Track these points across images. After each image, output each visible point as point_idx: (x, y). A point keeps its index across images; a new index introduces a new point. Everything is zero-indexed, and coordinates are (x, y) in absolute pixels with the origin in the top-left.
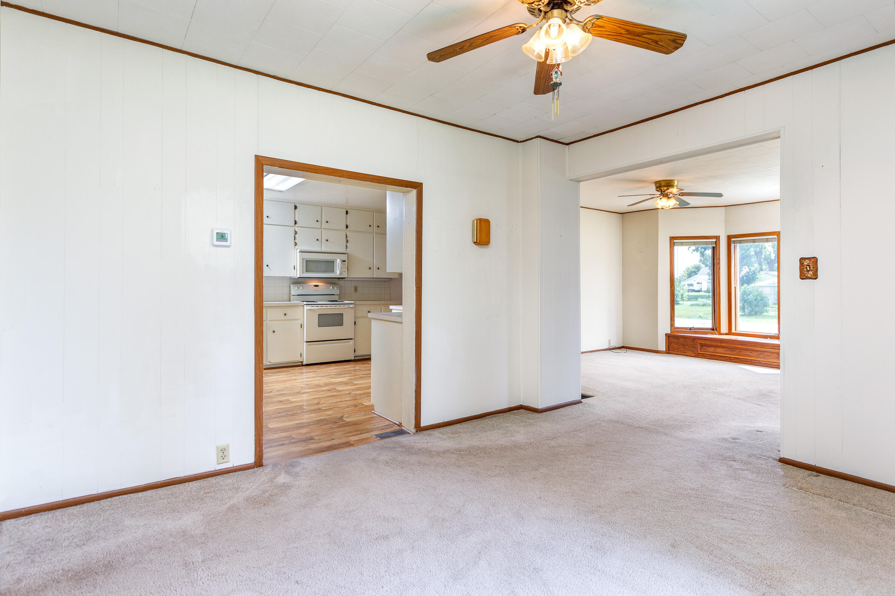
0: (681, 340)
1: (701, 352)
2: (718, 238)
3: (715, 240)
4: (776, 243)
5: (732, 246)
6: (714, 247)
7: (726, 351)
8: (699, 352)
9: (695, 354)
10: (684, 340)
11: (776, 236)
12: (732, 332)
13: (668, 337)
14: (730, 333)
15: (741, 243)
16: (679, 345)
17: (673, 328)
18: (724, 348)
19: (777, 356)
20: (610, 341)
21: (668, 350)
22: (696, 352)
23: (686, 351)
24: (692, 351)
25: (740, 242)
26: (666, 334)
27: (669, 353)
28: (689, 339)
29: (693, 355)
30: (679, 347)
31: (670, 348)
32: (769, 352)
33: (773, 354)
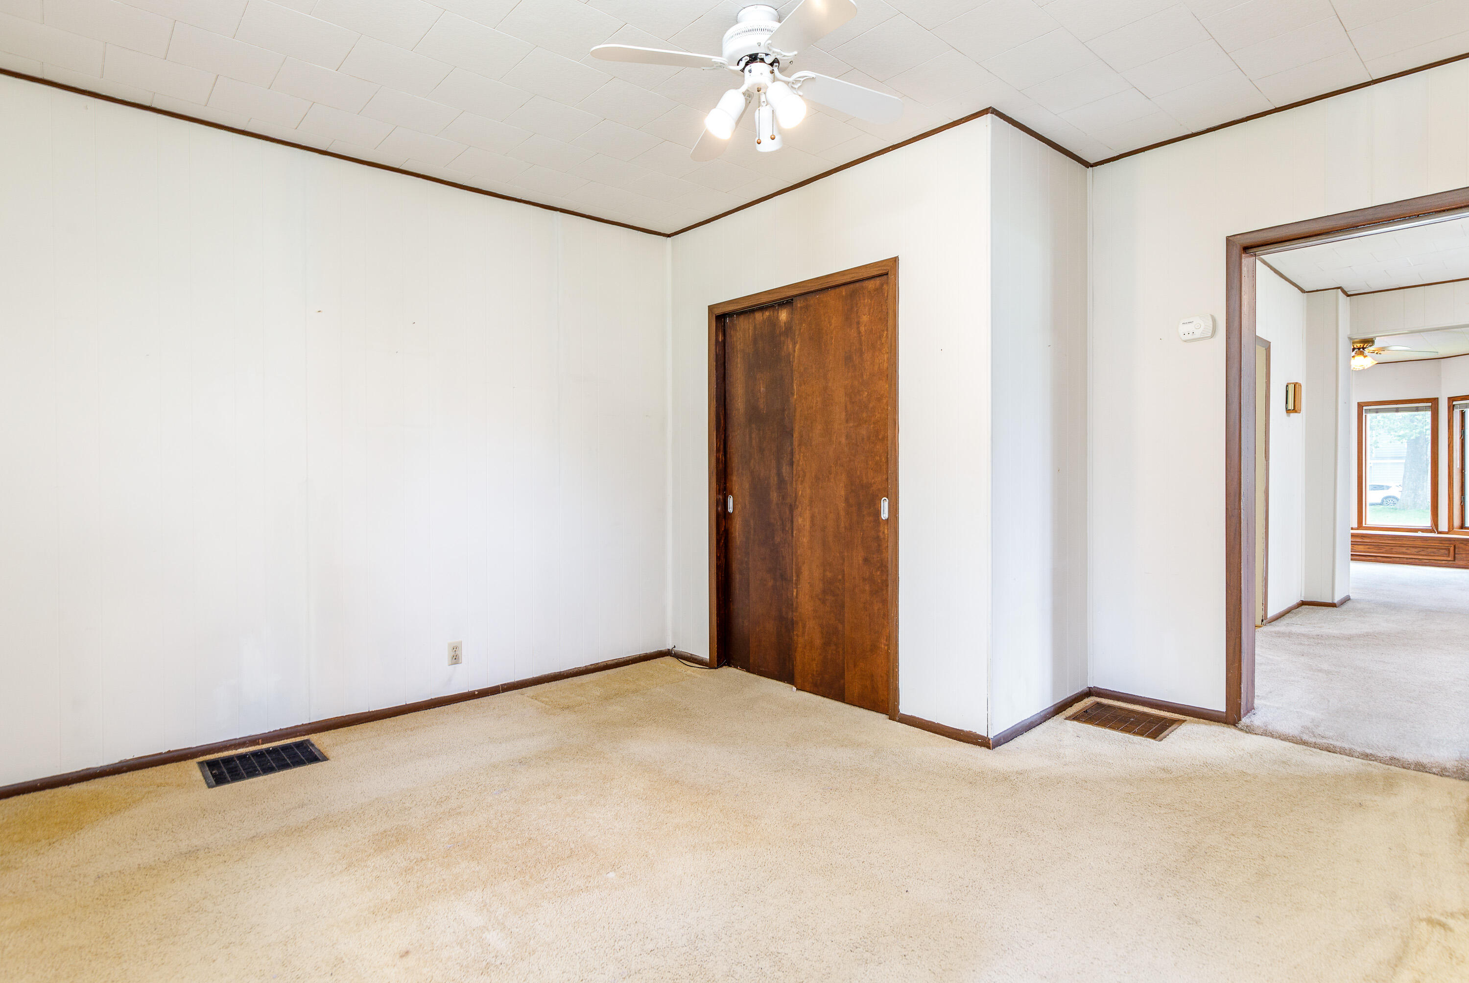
32: (1435, 548)
33: (1441, 550)
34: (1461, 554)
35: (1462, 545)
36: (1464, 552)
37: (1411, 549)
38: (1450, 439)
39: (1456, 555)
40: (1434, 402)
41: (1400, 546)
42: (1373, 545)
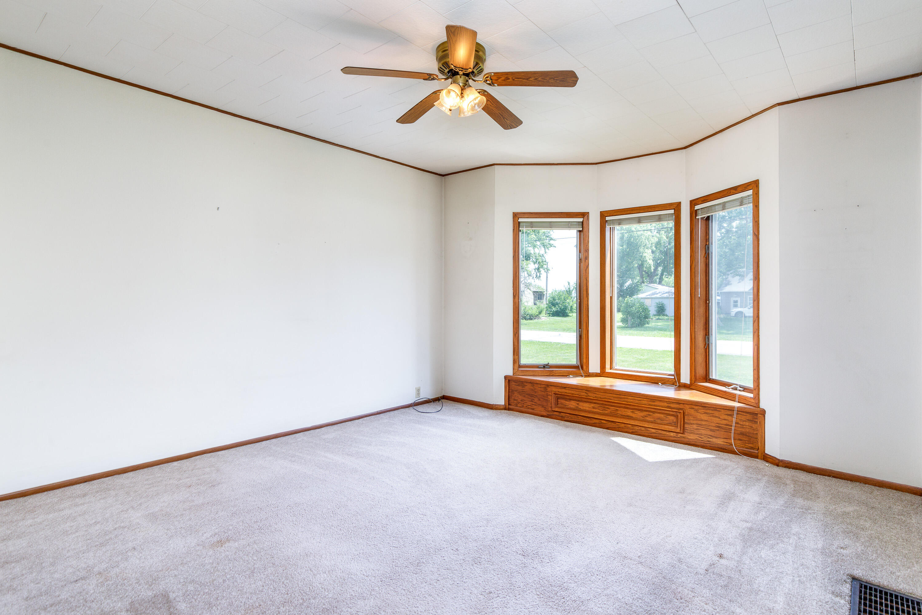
0: (528, 387)
1: (557, 409)
2: (584, 215)
3: (581, 220)
4: (671, 224)
5: (608, 228)
6: (580, 231)
7: (594, 408)
8: (554, 410)
9: (548, 411)
10: (532, 388)
11: (672, 211)
12: (607, 371)
13: (508, 380)
14: (603, 374)
15: (619, 224)
16: (525, 396)
17: (517, 365)
18: (591, 403)
19: (675, 421)
20: (418, 390)
21: (509, 404)
22: (550, 409)
23: (534, 407)
24: (543, 406)
25: (620, 222)
26: (506, 377)
27: (509, 409)
28: (539, 386)
29: (545, 413)
30: (525, 399)
31: (512, 401)
32: (663, 413)
33: (669, 417)
34: (691, 424)
35: (692, 412)
36: (695, 422)
37: (637, 412)
38: (692, 257)
39: (686, 426)
40: (677, 207)
41: (625, 408)
42: (598, 404)
